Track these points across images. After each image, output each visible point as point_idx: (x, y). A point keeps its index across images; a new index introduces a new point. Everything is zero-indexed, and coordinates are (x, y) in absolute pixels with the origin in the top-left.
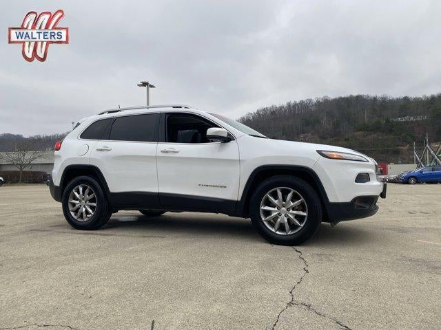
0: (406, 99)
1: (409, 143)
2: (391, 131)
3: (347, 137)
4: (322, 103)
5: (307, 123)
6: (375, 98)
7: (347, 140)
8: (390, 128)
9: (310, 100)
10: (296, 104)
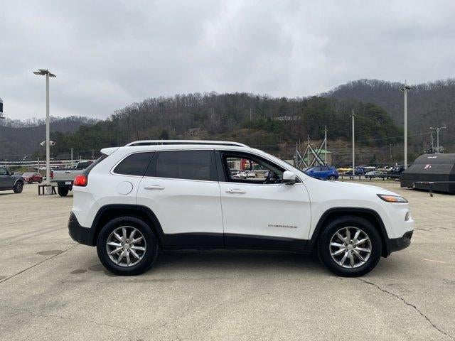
0: (284, 99)
1: (287, 140)
2: (272, 129)
3: (234, 133)
4: (209, 98)
5: (196, 118)
6: (257, 97)
7: (234, 136)
8: (271, 127)
9: (199, 94)
10: (184, 98)
